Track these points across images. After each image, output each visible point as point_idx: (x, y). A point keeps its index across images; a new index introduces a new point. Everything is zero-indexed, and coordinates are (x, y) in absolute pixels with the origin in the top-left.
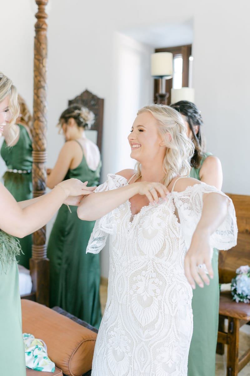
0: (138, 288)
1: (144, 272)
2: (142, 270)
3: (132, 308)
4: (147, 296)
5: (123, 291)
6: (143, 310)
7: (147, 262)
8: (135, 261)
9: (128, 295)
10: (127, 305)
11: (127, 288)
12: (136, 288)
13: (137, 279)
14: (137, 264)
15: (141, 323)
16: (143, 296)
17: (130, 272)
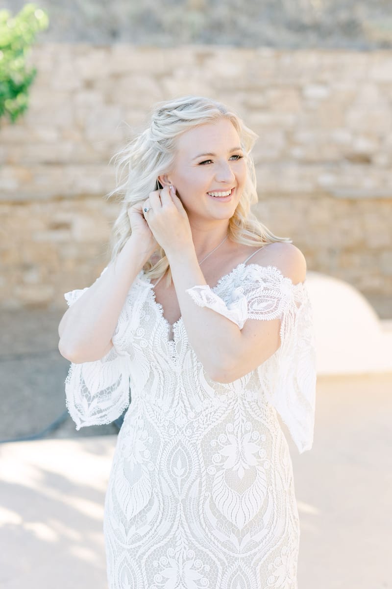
0: (224, 459)
1: (229, 425)
2: (226, 421)
3: (214, 500)
4: (245, 469)
5: (189, 473)
6: (239, 497)
7: (232, 404)
8: (207, 408)
9: (204, 479)
10: (202, 498)
11: (200, 465)
12: (220, 460)
13: (219, 442)
14: (213, 413)
15: (234, 523)
16: (238, 470)
17: (200, 432)
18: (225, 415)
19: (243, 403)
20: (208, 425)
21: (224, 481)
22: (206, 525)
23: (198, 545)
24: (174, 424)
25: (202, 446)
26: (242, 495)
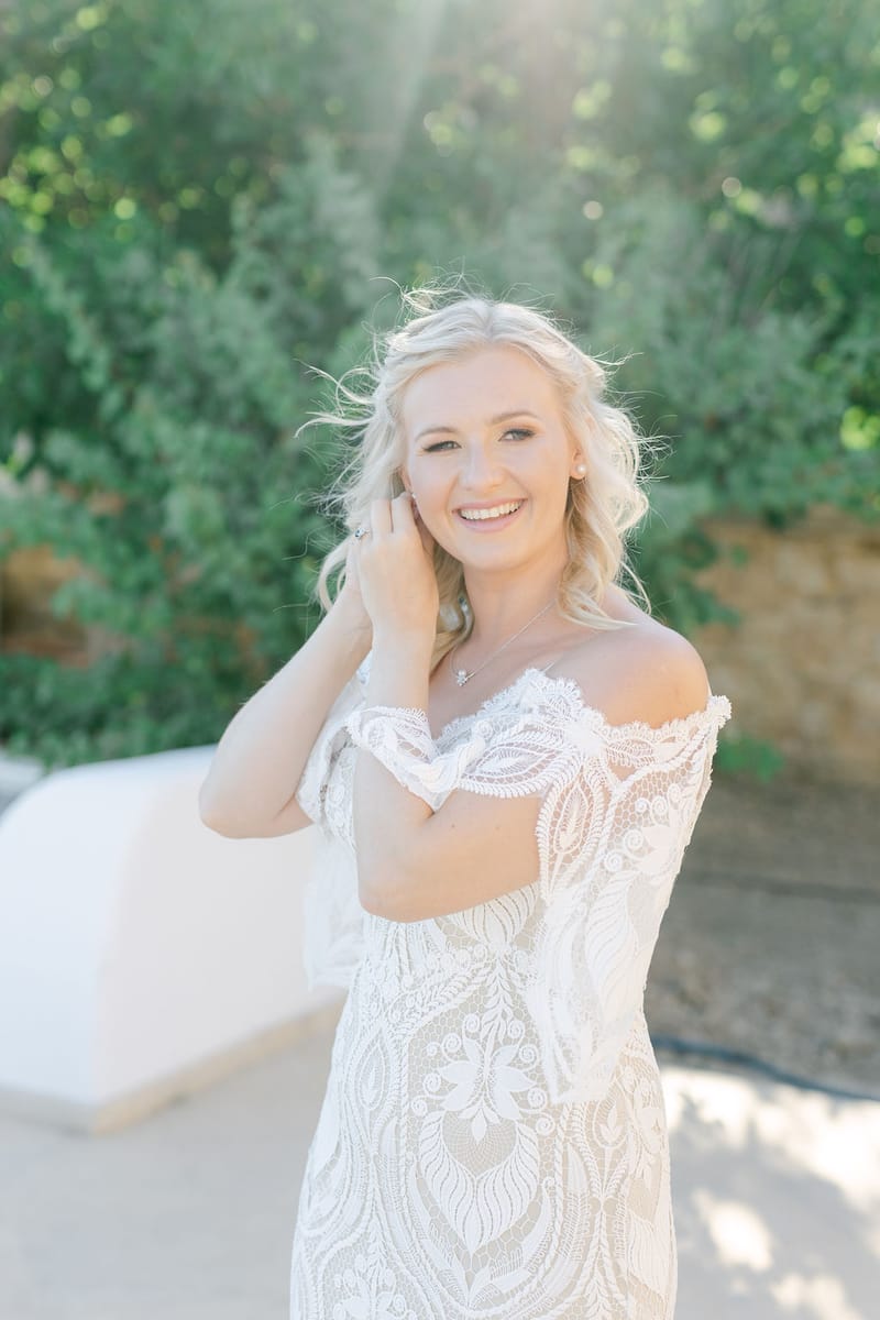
0: (446, 1087)
1: (471, 1017)
2: (465, 1008)
3: (423, 1172)
4: (488, 1122)
5: (382, 1103)
6: (472, 1180)
7: (481, 972)
8: (433, 972)
9: (404, 1120)
10: (402, 1161)
11: (400, 1089)
12: (438, 1088)
13: (443, 1049)
14: (442, 986)
15: (460, 1235)
16: (471, 1120)
17: (413, 1020)
18: (466, 995)
19: (508, 974)
20: (430, 1009)
21: (442, 1136)
23: (400, 1264)
26: (478, 1178)
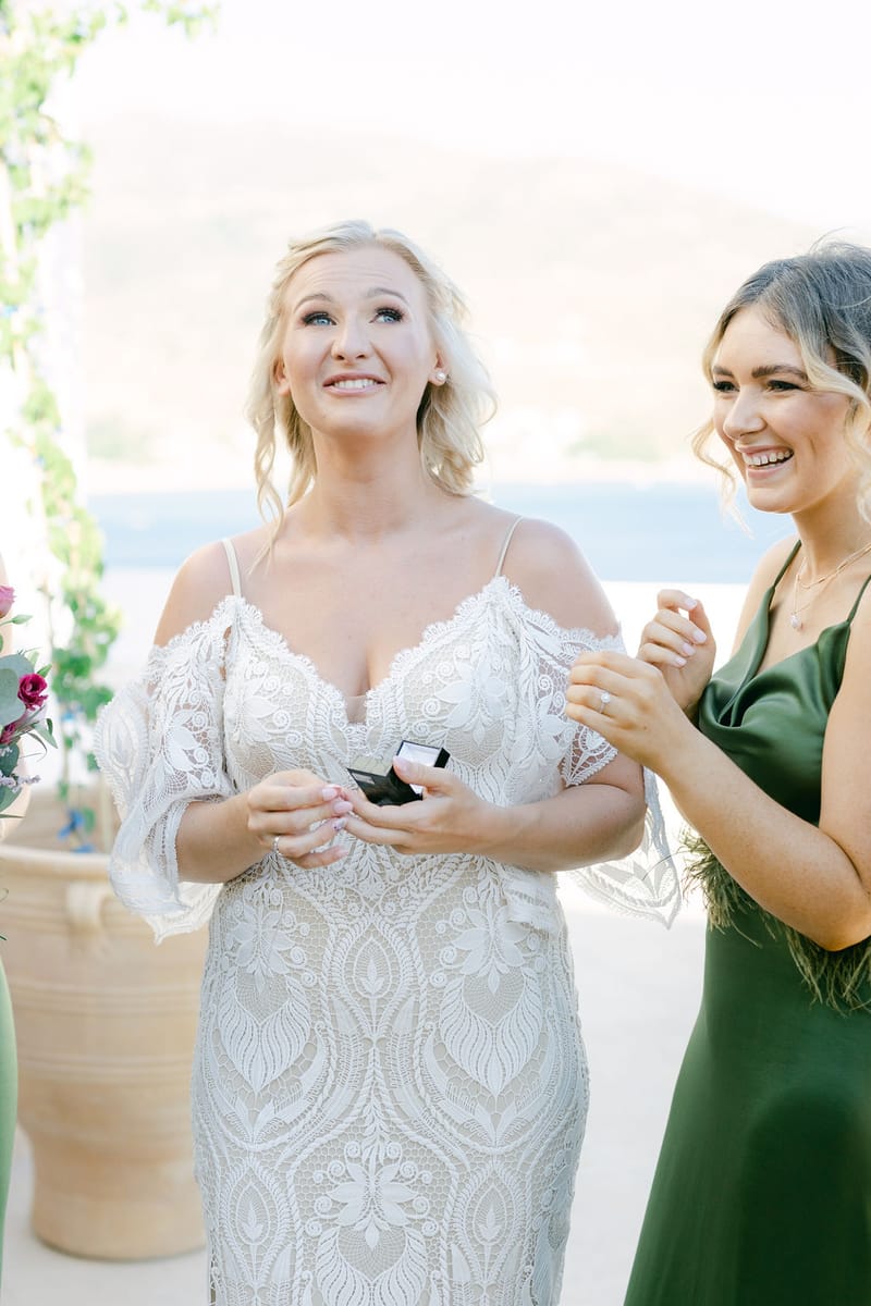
0: (462, 956)
1: (469, 890)
3: (443, 1037)
4: (500, 974)
5: (393, 987)
6: (491, 1029)
8: (424, 860)
9: (423, 996)
10: (419, 1034)
11: (415, 969)
12: (455, 958)
13: (451, 924)
16: (487, 977)
17: (413, 908)
18: (459, 872)
20: (428, 892)
21: (463, 999)
22: (427, 1090)
23: (409, 1133)
24: (356, 894)
25: (418, 933)
26: (497, 1026)
